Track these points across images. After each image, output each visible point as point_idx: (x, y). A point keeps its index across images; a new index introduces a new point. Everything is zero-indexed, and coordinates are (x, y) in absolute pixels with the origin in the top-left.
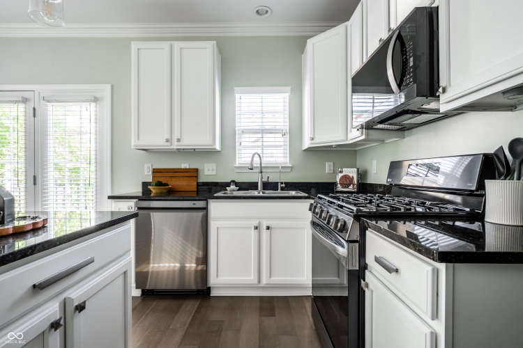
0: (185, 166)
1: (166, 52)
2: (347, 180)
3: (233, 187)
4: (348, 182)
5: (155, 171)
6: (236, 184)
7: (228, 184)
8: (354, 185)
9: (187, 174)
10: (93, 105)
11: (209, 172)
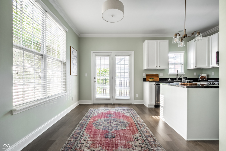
0: (154, 74)
1: (155, 43)
2: (203, 78)
3: (169, 79)
4: (204, 78)
5: (147, 75)
6: (171, 79)
7: (168, 79)
8: (206, 79)
9: (156, 76)
10: (128, 56)
11: (162, 76)
